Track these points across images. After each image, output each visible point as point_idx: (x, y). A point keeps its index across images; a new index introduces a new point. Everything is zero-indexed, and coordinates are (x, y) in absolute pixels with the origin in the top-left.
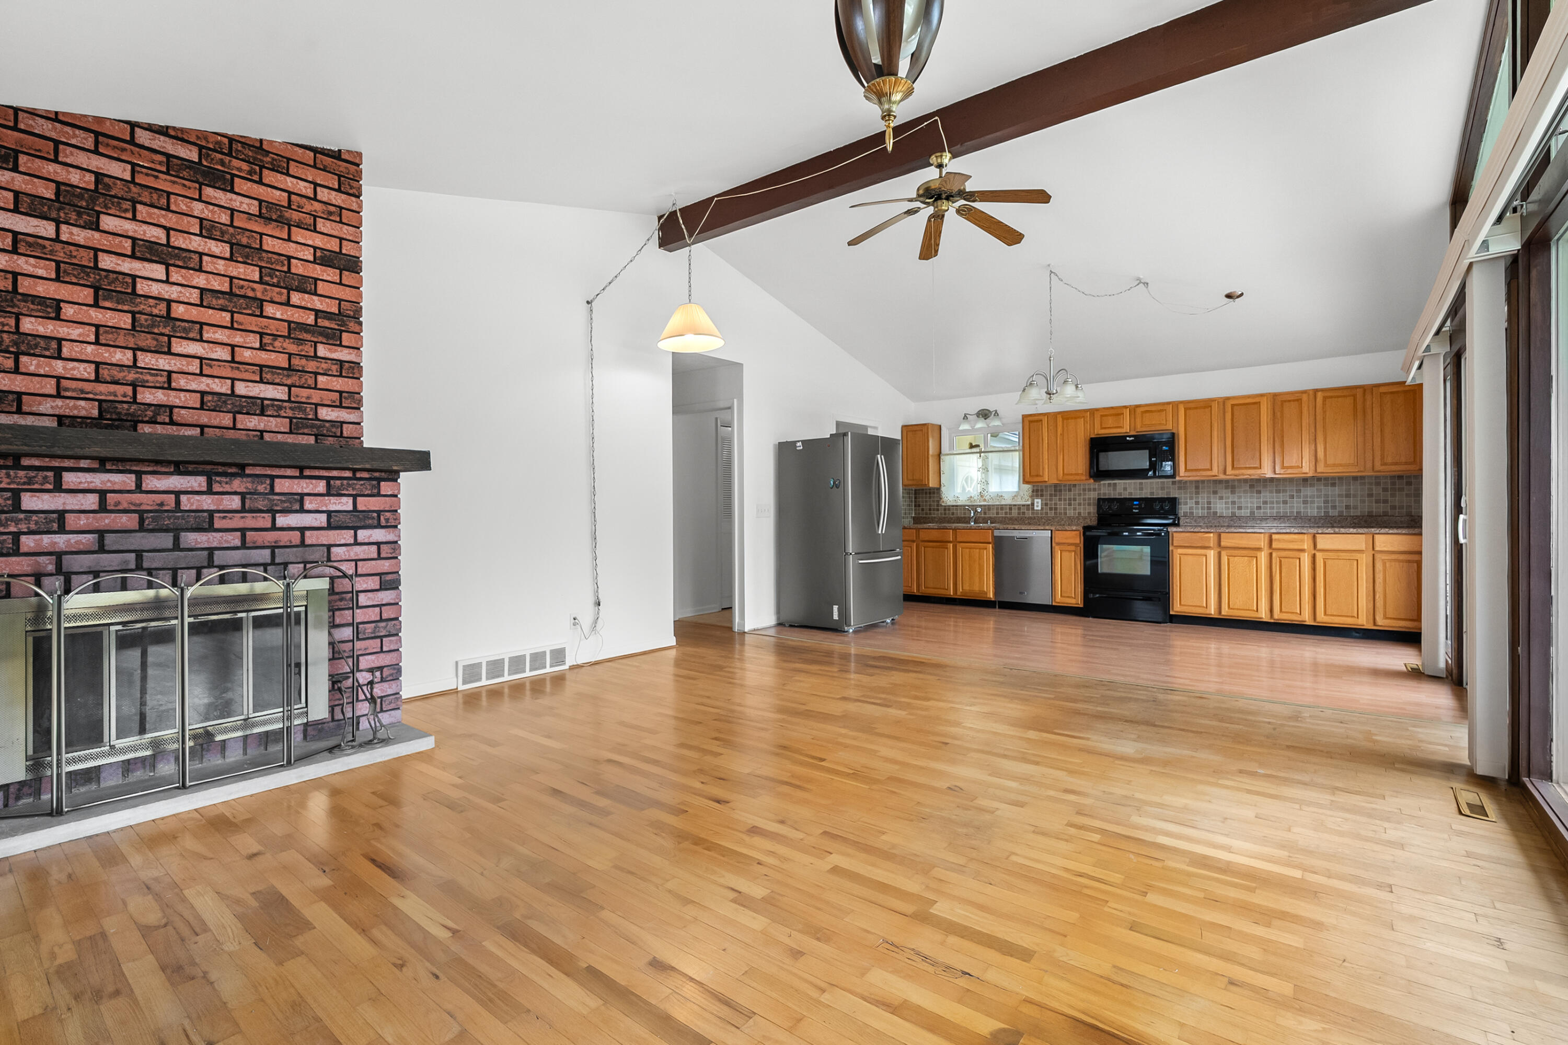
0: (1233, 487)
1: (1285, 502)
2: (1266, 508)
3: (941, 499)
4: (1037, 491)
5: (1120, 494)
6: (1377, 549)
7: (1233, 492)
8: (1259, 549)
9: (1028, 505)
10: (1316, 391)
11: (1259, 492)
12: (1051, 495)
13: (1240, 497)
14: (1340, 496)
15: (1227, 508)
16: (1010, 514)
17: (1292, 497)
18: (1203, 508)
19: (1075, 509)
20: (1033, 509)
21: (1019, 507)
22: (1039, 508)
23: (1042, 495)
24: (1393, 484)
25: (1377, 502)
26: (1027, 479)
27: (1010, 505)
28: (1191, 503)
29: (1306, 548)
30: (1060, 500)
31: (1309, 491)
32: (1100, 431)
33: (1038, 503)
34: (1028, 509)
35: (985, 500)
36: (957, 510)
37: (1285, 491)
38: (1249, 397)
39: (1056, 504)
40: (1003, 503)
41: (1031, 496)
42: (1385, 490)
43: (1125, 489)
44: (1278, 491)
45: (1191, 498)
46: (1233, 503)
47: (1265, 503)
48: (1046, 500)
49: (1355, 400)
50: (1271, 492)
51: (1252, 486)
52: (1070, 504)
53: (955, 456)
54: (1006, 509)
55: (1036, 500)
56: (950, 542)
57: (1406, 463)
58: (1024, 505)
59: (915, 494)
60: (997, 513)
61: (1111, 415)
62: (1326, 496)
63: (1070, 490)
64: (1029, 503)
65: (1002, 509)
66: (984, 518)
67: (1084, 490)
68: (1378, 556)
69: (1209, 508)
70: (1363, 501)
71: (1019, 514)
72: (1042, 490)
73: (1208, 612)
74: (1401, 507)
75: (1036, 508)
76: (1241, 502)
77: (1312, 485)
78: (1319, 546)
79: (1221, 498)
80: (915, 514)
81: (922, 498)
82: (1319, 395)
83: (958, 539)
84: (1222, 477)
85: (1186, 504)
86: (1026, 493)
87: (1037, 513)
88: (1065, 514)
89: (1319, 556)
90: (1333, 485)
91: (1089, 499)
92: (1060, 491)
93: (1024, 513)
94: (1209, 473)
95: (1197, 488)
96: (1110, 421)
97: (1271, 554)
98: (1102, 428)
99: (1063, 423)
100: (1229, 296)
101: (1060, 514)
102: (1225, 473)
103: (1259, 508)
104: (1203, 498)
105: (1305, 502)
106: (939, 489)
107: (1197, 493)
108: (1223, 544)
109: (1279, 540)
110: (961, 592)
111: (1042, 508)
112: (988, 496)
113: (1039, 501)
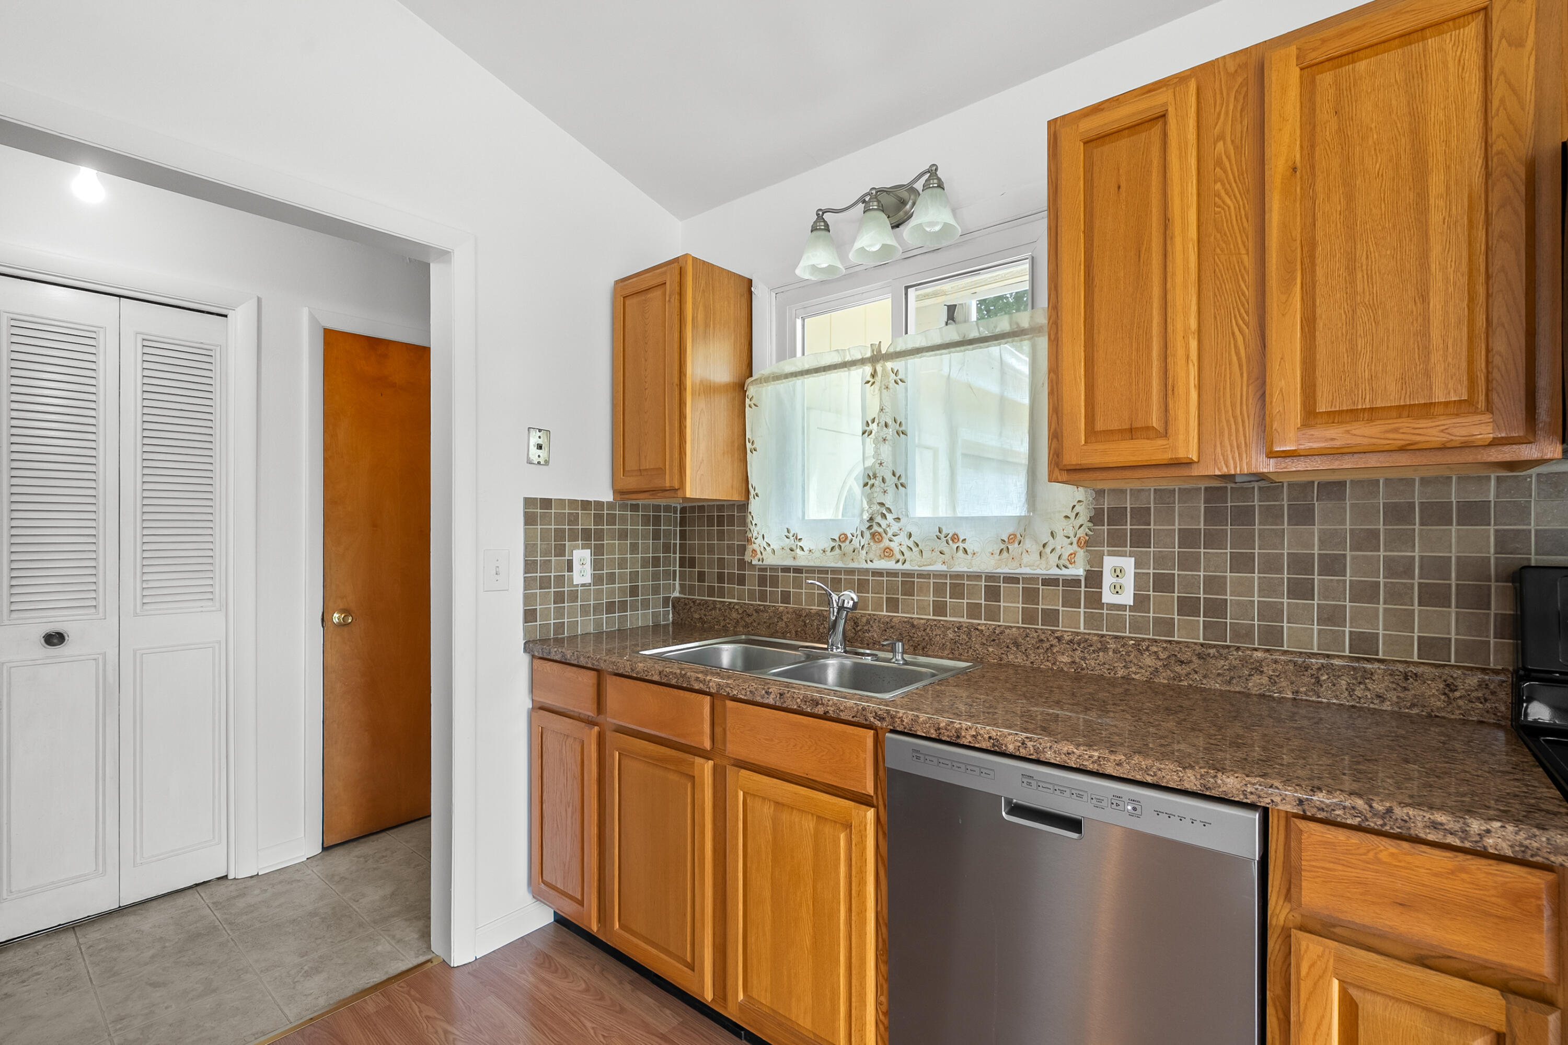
3: (749, 540)
4: (1117, 515)
9: (1075, 582)
12: (1188, 538)
16: (993, 614)
19: (1331, 616)
20: (1095, 600)
21: (1031, 588)
22: (1127, 598)
23: (1141, 539)
26: (1071, 458)
27: (991, 577)
30: (1242, 563)
33: (1118, 572)
34: (1071, 601)
35: (887, 553)
36: (798, 584)
39: (1215, 584)
40: (962, 565)
41: (1088, 543)
48: (1161, 560)
52: (1301, 590)
53: (799, 381)
54: (973, 592)
55: (1109, 562)
56: (706, 755)
58: (1050, 582)
59: (683, 522)
60: (940, 608)
63: (1303, 516)
64: (1078, 571)
65: (957, 591)
66: (888, 626)
71: (1029, 616)
72: (1141, 514)
75: (1108, 597)
80: (683, 589)
81: (701, 538)
83: (735, 748)
86: (1063, 528)
87: (1116, 623)
88: (1272, 636)
91: (1438, 566)
92: (1244, 516)
93: (1051, 616)
101: (1243, 634)
106: (744, 507)
110: (741, 1007)
111: (1141, 601)
112: (902, 538)
113: (1128, 564)
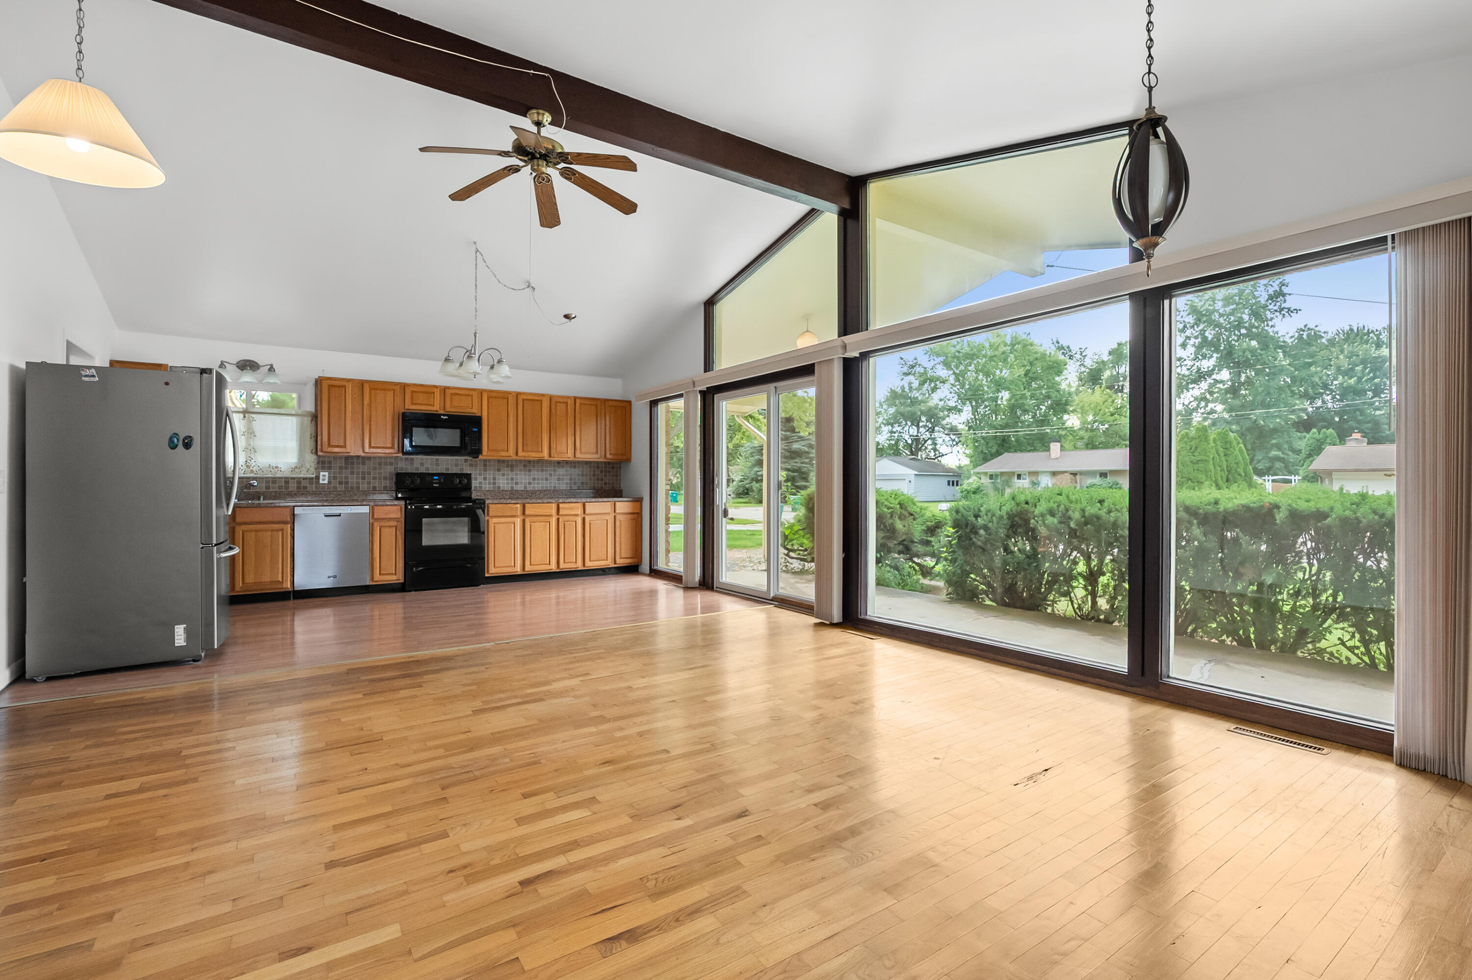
0: (512, 466)
1: (547, 479)
2: (534, 484)
4: (324, 462)
5: (417, 469)
6: (617, 512)
7: (512, 470)
8: (550, 516)
9: (312, 478)
10: (575, 398)
11: (530, 471)
12: (341, 468)
13: (517, 474)
14: (578, 475)
15: (508, 483)
16: (287, 488)
17: (551, 475)
18: (489, 484)
19: (369, 483)
20: (317, 482)
21: (299, 481)
22: (326, 482)
23: (329, 468)
24: (606, 467)
25: (598, 480)
26: (323, 449)
27: (286, 478)
28: (480, 479)
29: (579, 513)
30: (352, 473)
31: (561, 471)
32: (411, 407)
33: (324, 475)
34: (310, 483)
35: (252, 471)
37: (546, 470)
38: (534, 394)
39: (346, 478)
40: (277, 475)
41: (316, 469)
42: (602, 472)
43: (422, 464)
44: (542, 471)
45: (480, 474)
46: (512, 479)
47: (534, 479)
48: (334, 473)
49: (597, 408)
50: (538, 471)
51: (525, 466)
52: (364, 478)
54: (281, 482)
55: (322, 474)
57: (622, 454)
58: (305, 479)
61: (422, 392)
62: (571, 475)
63: (364, 464)
64: (312, 475)
65: (274, 482)
67: (380, 464)
68: (618, 517)
69: (494, 483)
70: (590, 479)
71: (299, 488)
72: (330, 462)
73: (515, 570)
74: (609, 484)
75: (321, 482)
76: (517, 479)
77: (563, 467)
78: (587, 511)
79: (503, 475)
82: (578, 401)
83: (238, 521)
84: (515, 457)
85: (476, 479)
86: (309, 465)
87: (323, 488)
88: (358, 488)
89: (588, 519)
90: (575, 467)
92: (353, 463)
93: (305, 487)
94: (505, 454)
95: (485, 465)
96: (421, 398)
97: (558, 519)
98: (413, 404)
99: (370, 394)
100: (567, 317)
101: (352, 488)
102: (517, 454)
103: (530, 483)
104: (490, 474)
105: (559, 479)
107: (485, 470)
108: (527, 512)
109: (564, 508)
110: (241, 588)
111: (329, 482)
112: (256, 467)
113: (326, 474)
